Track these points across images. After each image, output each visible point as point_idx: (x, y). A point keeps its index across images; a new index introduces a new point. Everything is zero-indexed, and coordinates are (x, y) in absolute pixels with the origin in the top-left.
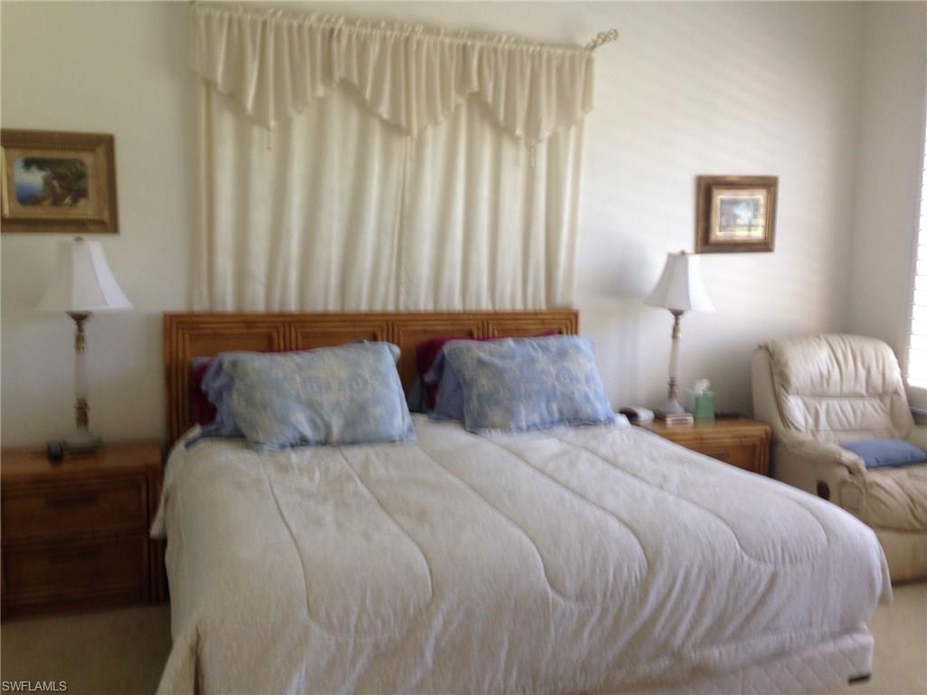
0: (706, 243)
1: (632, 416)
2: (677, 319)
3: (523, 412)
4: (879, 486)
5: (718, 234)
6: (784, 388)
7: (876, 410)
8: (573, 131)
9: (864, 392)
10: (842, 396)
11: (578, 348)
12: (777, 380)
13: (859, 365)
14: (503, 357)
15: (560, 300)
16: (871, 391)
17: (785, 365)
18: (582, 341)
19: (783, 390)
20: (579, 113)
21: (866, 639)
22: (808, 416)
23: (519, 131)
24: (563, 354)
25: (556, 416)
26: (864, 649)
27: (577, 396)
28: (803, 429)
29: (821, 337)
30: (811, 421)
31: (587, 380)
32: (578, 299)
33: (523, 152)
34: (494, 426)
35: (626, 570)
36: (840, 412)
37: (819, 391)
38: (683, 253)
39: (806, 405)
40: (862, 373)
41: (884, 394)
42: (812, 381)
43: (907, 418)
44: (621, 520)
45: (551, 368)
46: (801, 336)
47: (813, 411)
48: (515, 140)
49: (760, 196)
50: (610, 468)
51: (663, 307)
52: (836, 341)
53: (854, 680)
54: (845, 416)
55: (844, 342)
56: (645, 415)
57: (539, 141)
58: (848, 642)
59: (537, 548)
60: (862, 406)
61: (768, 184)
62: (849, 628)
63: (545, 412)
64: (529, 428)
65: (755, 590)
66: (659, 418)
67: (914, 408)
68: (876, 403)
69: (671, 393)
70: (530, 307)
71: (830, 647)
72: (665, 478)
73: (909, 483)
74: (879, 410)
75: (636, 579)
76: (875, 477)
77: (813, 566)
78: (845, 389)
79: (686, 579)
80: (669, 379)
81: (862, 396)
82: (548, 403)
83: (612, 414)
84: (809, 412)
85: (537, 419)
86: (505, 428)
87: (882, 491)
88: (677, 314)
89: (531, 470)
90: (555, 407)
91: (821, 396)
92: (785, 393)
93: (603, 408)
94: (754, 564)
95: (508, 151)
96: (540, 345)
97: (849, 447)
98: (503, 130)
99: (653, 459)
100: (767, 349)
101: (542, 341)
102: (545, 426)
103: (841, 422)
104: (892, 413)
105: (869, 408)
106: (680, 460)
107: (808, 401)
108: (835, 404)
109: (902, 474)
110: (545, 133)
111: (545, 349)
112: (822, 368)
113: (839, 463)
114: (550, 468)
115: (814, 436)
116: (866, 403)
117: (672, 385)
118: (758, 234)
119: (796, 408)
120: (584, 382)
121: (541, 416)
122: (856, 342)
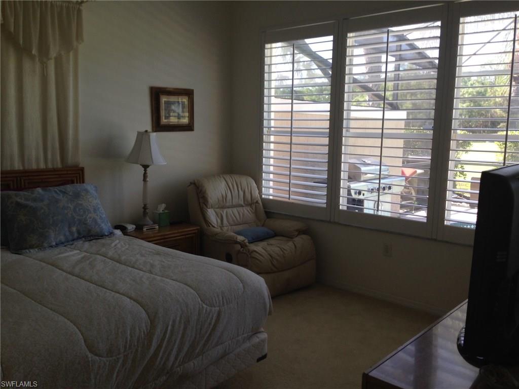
0: (158, 126)
1: (123, 229)
2: (145, 170)
3: (52, 235)
4: (255, 251)
5: (164, 121)
6: (205, 205)
7: (249, 213)
8: (71, 54)
9: (242, 203)
10: (233, 206)
11: (87, 191)
12: (201, 200)
13: (240, 189)
14: (35, 200)
15: (70, 161)
16: (246, 203)
17: (205, 192)
18: (88, 186)
19: (204, 206)
20: (75, 43)
21: (264, 336)
22: (218, 219)
23: (34, 52)
24: (77, 195)
25: (76, 235)
26: (263, 341)
27: (89, 221)
28: (216, 226)
29: (221, 175)
30: (219, 221)
31: (95, 210)
32: (83, 160)
33: (38, 66)
34: (32, 247)
35: (137, 330)
36: (232, 215)
37: (222, 205)
38: (146, 131)
39: (216, 212)
40: (241, 193)
41: (252, 203)
42: (218, 199)
43: (263, 215)
44: (131, 298)
45: (70, 205)
46: (211, 176)
47: (219, 215)
48: (32, 58)
49: (185, 100)
50: (118, 265)
51: (137, 163)
52: (228, 177)
53: (259, 360)
54: (235, 217)
55: (232, 178)
56: (131, 227)
57: (49, 59)
58: (256, 340)
59: (78, 328)
60: (242, 211)
61: (189, 93)
62: (256, 332)
63: (68, 233)
64: (57, 245)
65: (210, 324)
66: (139, 228)
67: (266, 210)
68: (249, 208)
69: (145, 213)
70: (50, 166)
71: (247, 345)
72: (152, 266)
73: (269, 248)
74: (250, 212)
75: (144, 332)
76: (253, 247)
77: (238, 303)
78: (234, 203)
79: (173, 326)
80: (143, 206)
81: (242, 206)
82: (70, 227)
83: (111, 229)
84: (218, 217)
85: (62, 238)
86: (40, 247)
87: (257, 254)
88: (146, 167)
89: (65, 274)
90: (74, 229)
91: (223, 207)
92: (206, 208)
93: (106, 227)
94: (209, 308)
95: (27, 65)
96: (61, 191)
97: (239, 233)
98: (23, 51)
99: (142, 255)
100: (194, 184)
101: (62, 188)
102: (69, 242)
103: (233, 221)
104: (256, 213)
105: (246, 211)
106: (158, 254)
107: (217, 210)
108: (230, 211)
109: (264, 244)
110: (53, 54)
111: (64, 193)
112: (222, 193)
113: (236, 242)
114: (77, 270)
115: (221, 229)
116: (244, 209)
117: (145, 208)
118: (185, 121)
119: (211, 214)
120: (92, 212)
121: (65, 235)
122: (237, 178)
